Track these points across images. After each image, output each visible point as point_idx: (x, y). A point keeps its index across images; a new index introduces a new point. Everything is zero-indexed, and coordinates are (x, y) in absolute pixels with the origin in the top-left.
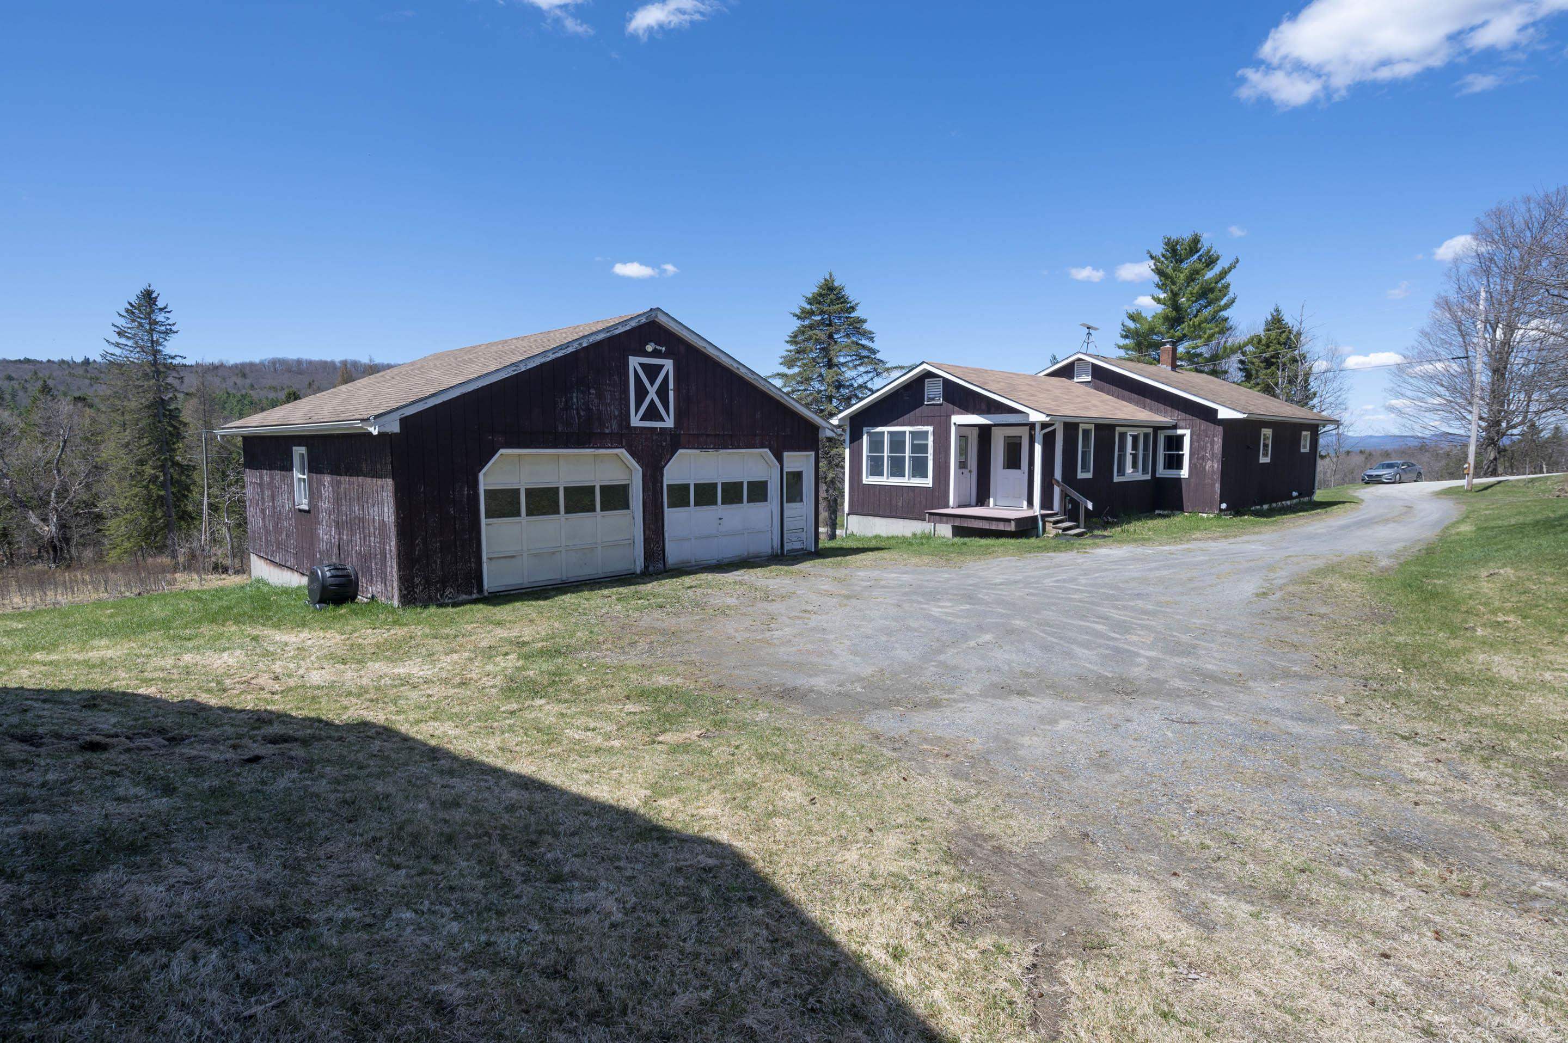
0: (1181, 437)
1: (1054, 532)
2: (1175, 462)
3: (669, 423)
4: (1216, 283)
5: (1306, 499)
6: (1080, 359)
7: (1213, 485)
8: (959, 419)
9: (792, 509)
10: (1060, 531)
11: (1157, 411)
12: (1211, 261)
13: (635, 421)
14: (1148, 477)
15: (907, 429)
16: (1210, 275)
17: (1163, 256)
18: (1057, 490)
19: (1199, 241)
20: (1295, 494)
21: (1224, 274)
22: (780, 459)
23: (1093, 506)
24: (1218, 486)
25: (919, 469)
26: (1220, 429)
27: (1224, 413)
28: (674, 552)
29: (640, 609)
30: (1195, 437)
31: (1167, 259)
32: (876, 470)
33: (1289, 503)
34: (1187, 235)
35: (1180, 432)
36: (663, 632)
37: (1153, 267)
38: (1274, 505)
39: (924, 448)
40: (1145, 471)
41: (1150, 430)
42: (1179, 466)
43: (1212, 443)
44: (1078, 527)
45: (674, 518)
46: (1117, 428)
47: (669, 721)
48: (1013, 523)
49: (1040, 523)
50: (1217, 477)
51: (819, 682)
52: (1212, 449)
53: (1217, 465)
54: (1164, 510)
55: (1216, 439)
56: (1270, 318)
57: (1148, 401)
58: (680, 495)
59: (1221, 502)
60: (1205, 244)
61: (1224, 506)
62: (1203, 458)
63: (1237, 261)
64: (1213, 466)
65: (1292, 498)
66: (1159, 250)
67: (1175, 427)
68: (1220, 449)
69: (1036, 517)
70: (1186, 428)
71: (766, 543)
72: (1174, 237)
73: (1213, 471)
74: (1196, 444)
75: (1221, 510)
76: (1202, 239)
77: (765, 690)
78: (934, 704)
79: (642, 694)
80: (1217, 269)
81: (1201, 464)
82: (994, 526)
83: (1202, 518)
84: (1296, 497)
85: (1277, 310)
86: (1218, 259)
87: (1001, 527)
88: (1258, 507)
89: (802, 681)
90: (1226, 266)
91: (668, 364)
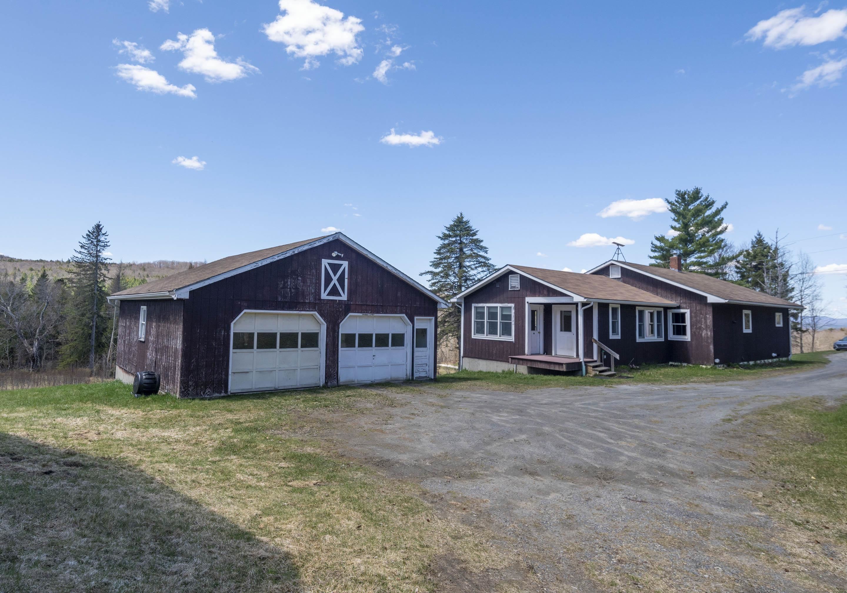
0: (683, 315)
1: (593, 373)
2: (680, 330)
3: (344, 297)
4: (714, 217)
5: (784, 359)
6: (613, 264)
7: (708, 347)
8: (531, 299)
9: (419, 352)
10: (598, 373)
11: (666, 297)
12: (710, 205)
13: (324, 296)
14: (662, 339)
15: (499, 305)
16: (708, 213)
17: (677, 201)
18: (595, 346)
19: (699, 192)
20: (774, 355)
21: (718, 212)
22: (412, 321)
23: (620, 357)
24: (712, 347)
25: (506, 330)
26: (710, 310)
27: (712, 299)
28: (344, 375)
29: (313, 407)
30: (693, 314)
31: (679, 204)
32: (480, 330)
33: (770, 361)
34: (690, 189)
35: (682, 311)
36: (322, 422)
37: (670, 208)
38: (758, 362)
39: (509, 317)
40: (659, 335)
41: (662, 309)
42: (684, 334)
43: (706, 319)
44: (610, 370)
45: (344, 353)
46: (637, 307)
47: (301, 473)
48: (564, 366)
49: (584, 367)
50: (711, 341)
51: (404, 458)
52: (706, 322)
53: (710, 333)
54: (675, 362)
55: (708, 316)
56: (754, 239)
57: (659, 291)
58: (349, 341)
59: (715, 358)
60: (704, 193)
61: (717, 361)
62: (700, 328)
63: (727, 204)
64: (707, 333)
65: (773, 358)
66: (673, 198)
67: (679, 307)
68: (712, 323)
69: (581, 363)
70: (686, 308)
71: (402, 373)
72: (683, 190)
73: (708, 337)
74: (694, 319)
75: (716, 364)
76: (702, 191)
77: (368, 460)
78: (473, 476)
79: (294, 457)
80: (713, 209)
81: (699, 332)
82: (552, 368)
83: (702, 368)
84: (775, 357)
85: (759, 235)
86: (713, 202)
87: (557, 368)
88: (746, 363)
89: (393, 456)
90: (720, 207)
91: (345, 264)
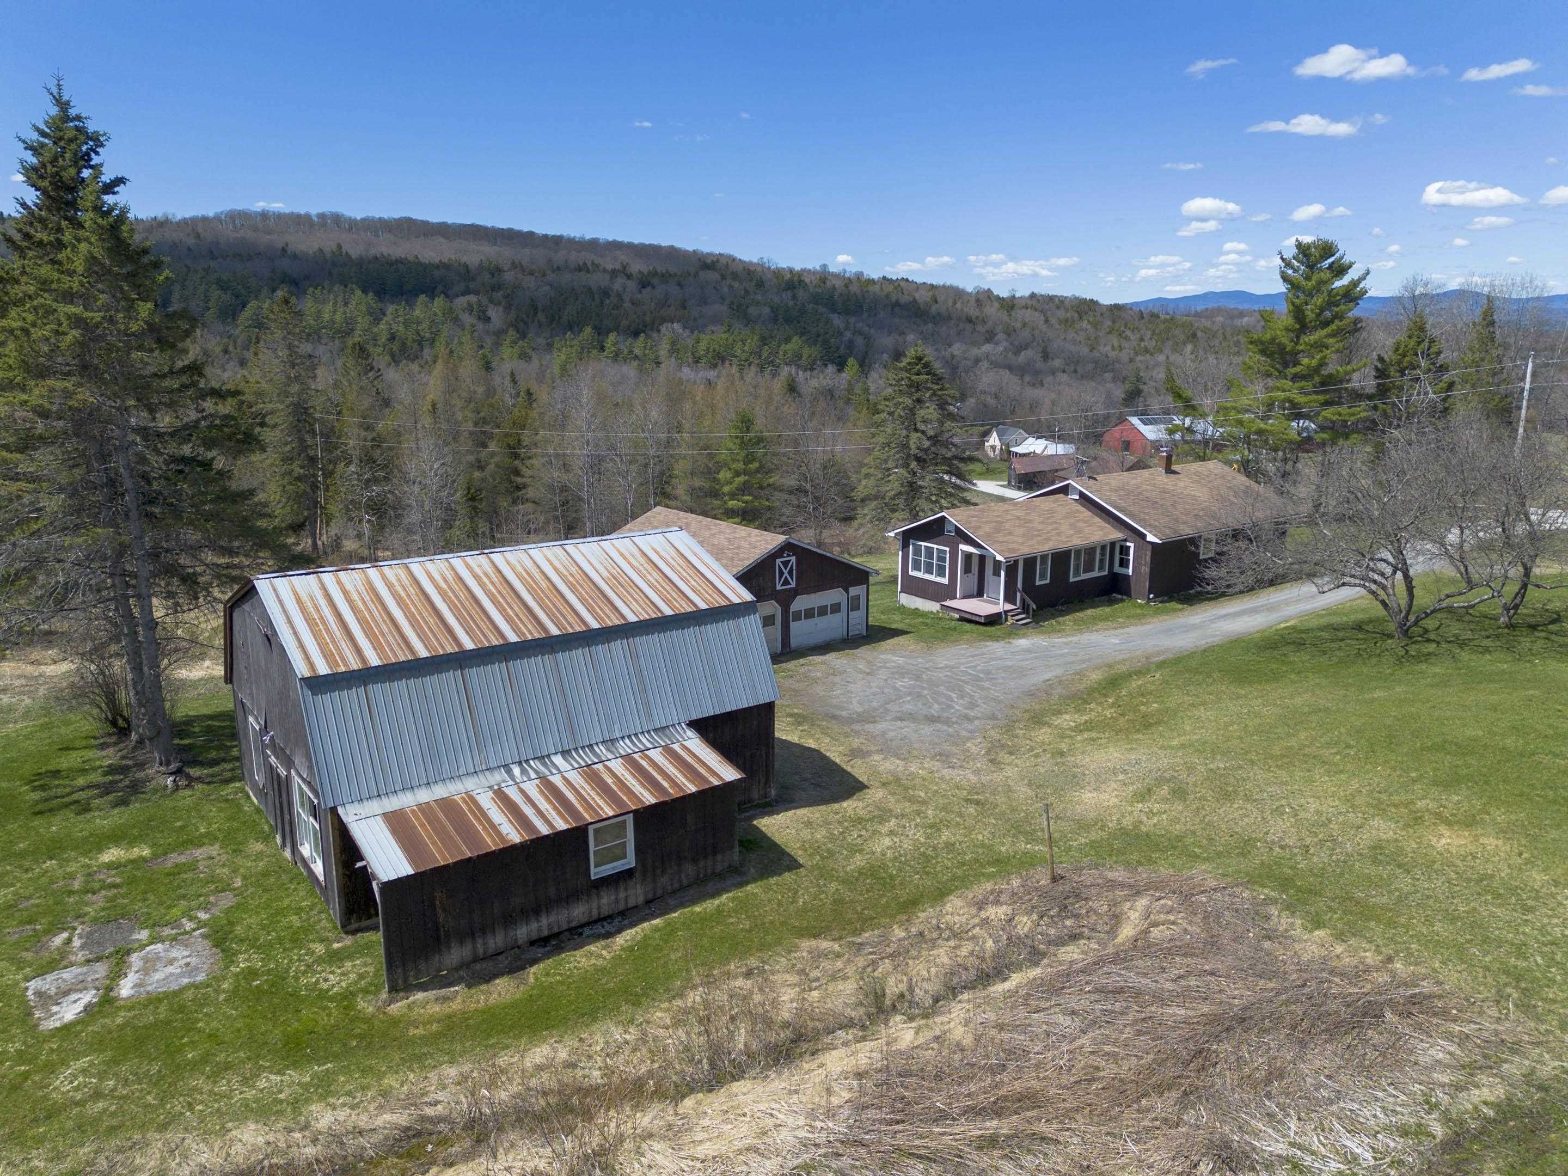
0: (1129, 549)
1: (1011, 622)
2: (1124, 563)
3: (793, 585)
6: (1070, 484)
7: (1145, 582)
8: (964, 547)
9: (853, 615)
10: (1017, 622)
12: (1341, 270)
13: (779, 587)
14: (1106, 573)
15: (935, 546)
18: (1018, 595)
22: (847, 592)
23: (1037, 607)
24: (1148, 581)
25: (941, 573)
26: (1150, 547)
27: (1151, 538)
28: (794, 642)
29: (784, 678)
30: (1136, 550)
31: (1299, 262)
32: (917, 567)
35: (1128, 545)
36: (794, 690)
39: (944, 560)
40: (1101, 570)
41: (1114, 543)
42: (1127, 567)
43: (1146, 557)
44: (1027, 618)
45: (794, 626)
46: (1074, 550)
49: (1004, 617)
50: (1147, 577)
52: (1147, 560)
53: (1148, 570)
54: (1118, 594)
55: (1148, 555)
57: (1111, 520)
58: (797, 616)
59: (1149, 593)
61: (1152, 596)
62: (1141, 563)
64: (1145, 570)
67: (1125, 540)
68: (1150, 560)
69: (1003, 611)
70: (1131, 543)
71: (840, 633)
73: (1146, 572)
74: (1136, 555)
75: (1150, 599)
79: (791, 715)
81: (1139, 568)
82: (974, 618)
83: (1140, 602)
87: (977, 619)
91: (794, 559)
